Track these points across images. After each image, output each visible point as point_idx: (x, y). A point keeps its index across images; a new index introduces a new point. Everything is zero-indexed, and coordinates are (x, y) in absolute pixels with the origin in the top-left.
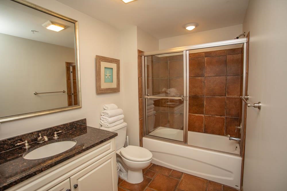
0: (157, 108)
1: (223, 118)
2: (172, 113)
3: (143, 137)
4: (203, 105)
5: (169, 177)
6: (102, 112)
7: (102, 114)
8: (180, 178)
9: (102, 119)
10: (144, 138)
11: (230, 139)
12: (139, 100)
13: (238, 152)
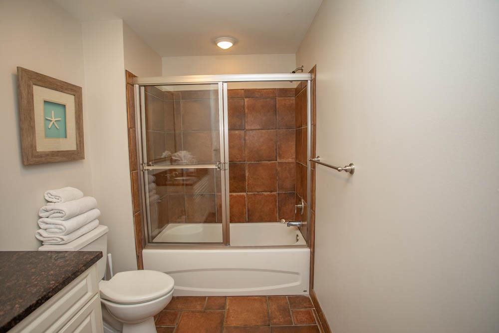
0: (162, 188)
1: (274, 195)
2: (191, 196)
3: (142, 250)
4: (244, 176)
5: (204, 312)
6: (44, 208)
7: (41, 215)
8: (223, 307)
9: (43, 226)
10: (145, 251)
11: (289, 225)
12: (131, 174)
13: (302, 241)
